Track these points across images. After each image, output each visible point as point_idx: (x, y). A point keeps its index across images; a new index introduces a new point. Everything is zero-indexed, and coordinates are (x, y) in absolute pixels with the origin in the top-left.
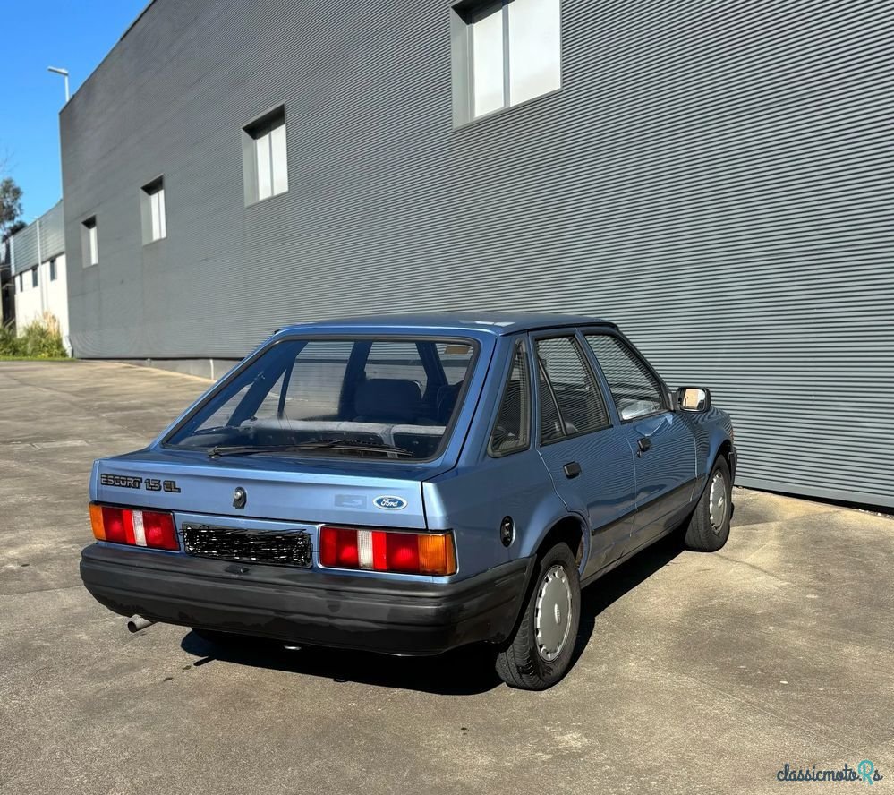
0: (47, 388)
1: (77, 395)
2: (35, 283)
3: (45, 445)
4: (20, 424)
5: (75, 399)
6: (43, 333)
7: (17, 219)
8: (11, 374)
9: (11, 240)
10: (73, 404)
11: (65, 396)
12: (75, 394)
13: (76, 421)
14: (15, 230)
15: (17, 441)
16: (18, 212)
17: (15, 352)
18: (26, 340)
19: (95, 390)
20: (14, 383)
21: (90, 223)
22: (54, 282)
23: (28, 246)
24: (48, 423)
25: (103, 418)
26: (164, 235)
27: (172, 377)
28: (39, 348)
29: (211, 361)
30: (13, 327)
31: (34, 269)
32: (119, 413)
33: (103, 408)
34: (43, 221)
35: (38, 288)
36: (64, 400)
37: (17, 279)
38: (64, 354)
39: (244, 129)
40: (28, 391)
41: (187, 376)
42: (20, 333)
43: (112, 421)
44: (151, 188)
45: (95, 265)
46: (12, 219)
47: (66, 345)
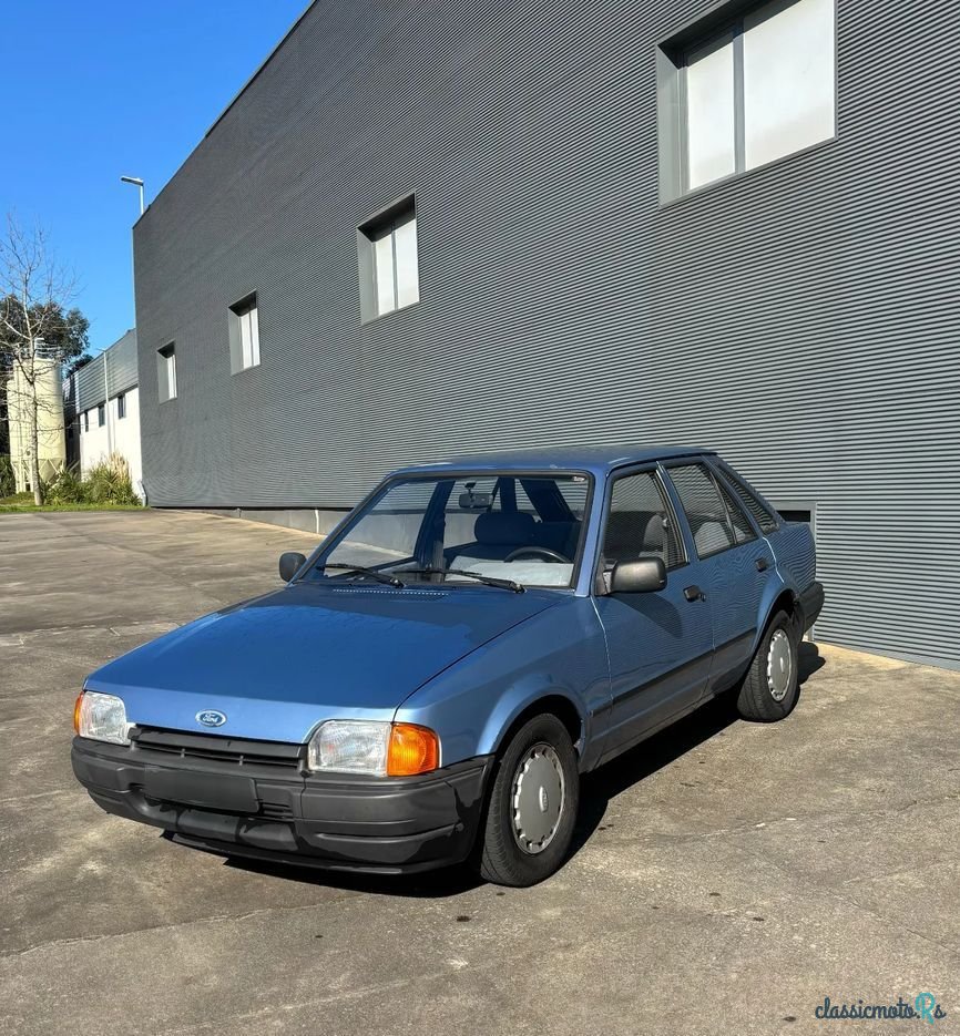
0: (123, 547)
1: (157, 556)
2: (102, 422)
3: (126, 630)
4: (92, 598)
5: (157, 562)
6: (112, 478)
7: (84, 353)
8: (79, 528)
9: (76, 374)
10: (156, 568)
11: (145, 557)
12: (155, 554)
13: (163, 592)
14: (81, 364)
15: (89, 623)
16: (84, 345)
17: (80, 499)
18: (91, 484)
19: (181, 548)
20: (84, 540)
21: (167, 352)
22: (123, 419)
23: (94, 382)
24: (126, 597)
25: (196, 589)
26: (257, 362)
27: (271, 531)
28: (108, 494)
29: (317, 511)
30: (77, 470)
31: (101, 406)
32: (214, 581)
33: (193, 575)
34: (111, 353)
35: (105, 427)
36: (143, 563)
37: (83, 417)
38: (135, 501)
39: (359, 228)
40: (100, 550)
41: (287, 530)
42: (85, 478)
43: (207, 594)
44: (241, 308)
45: (175, 399)
46: (77, 353)
47: (138, 491)
